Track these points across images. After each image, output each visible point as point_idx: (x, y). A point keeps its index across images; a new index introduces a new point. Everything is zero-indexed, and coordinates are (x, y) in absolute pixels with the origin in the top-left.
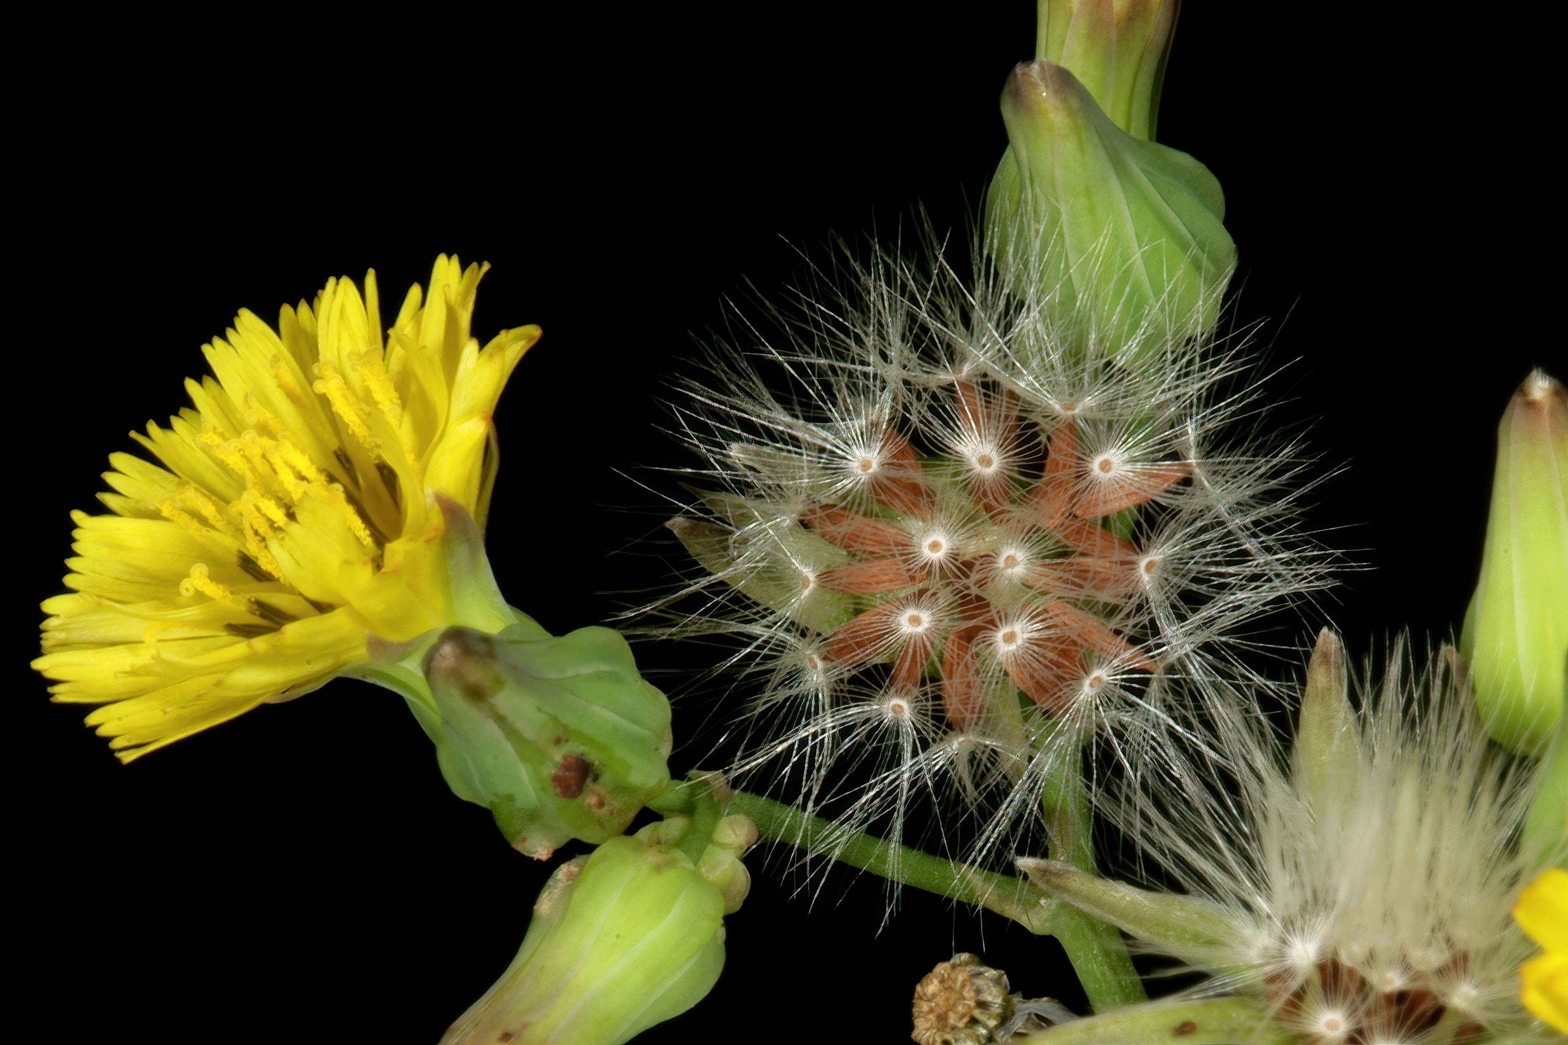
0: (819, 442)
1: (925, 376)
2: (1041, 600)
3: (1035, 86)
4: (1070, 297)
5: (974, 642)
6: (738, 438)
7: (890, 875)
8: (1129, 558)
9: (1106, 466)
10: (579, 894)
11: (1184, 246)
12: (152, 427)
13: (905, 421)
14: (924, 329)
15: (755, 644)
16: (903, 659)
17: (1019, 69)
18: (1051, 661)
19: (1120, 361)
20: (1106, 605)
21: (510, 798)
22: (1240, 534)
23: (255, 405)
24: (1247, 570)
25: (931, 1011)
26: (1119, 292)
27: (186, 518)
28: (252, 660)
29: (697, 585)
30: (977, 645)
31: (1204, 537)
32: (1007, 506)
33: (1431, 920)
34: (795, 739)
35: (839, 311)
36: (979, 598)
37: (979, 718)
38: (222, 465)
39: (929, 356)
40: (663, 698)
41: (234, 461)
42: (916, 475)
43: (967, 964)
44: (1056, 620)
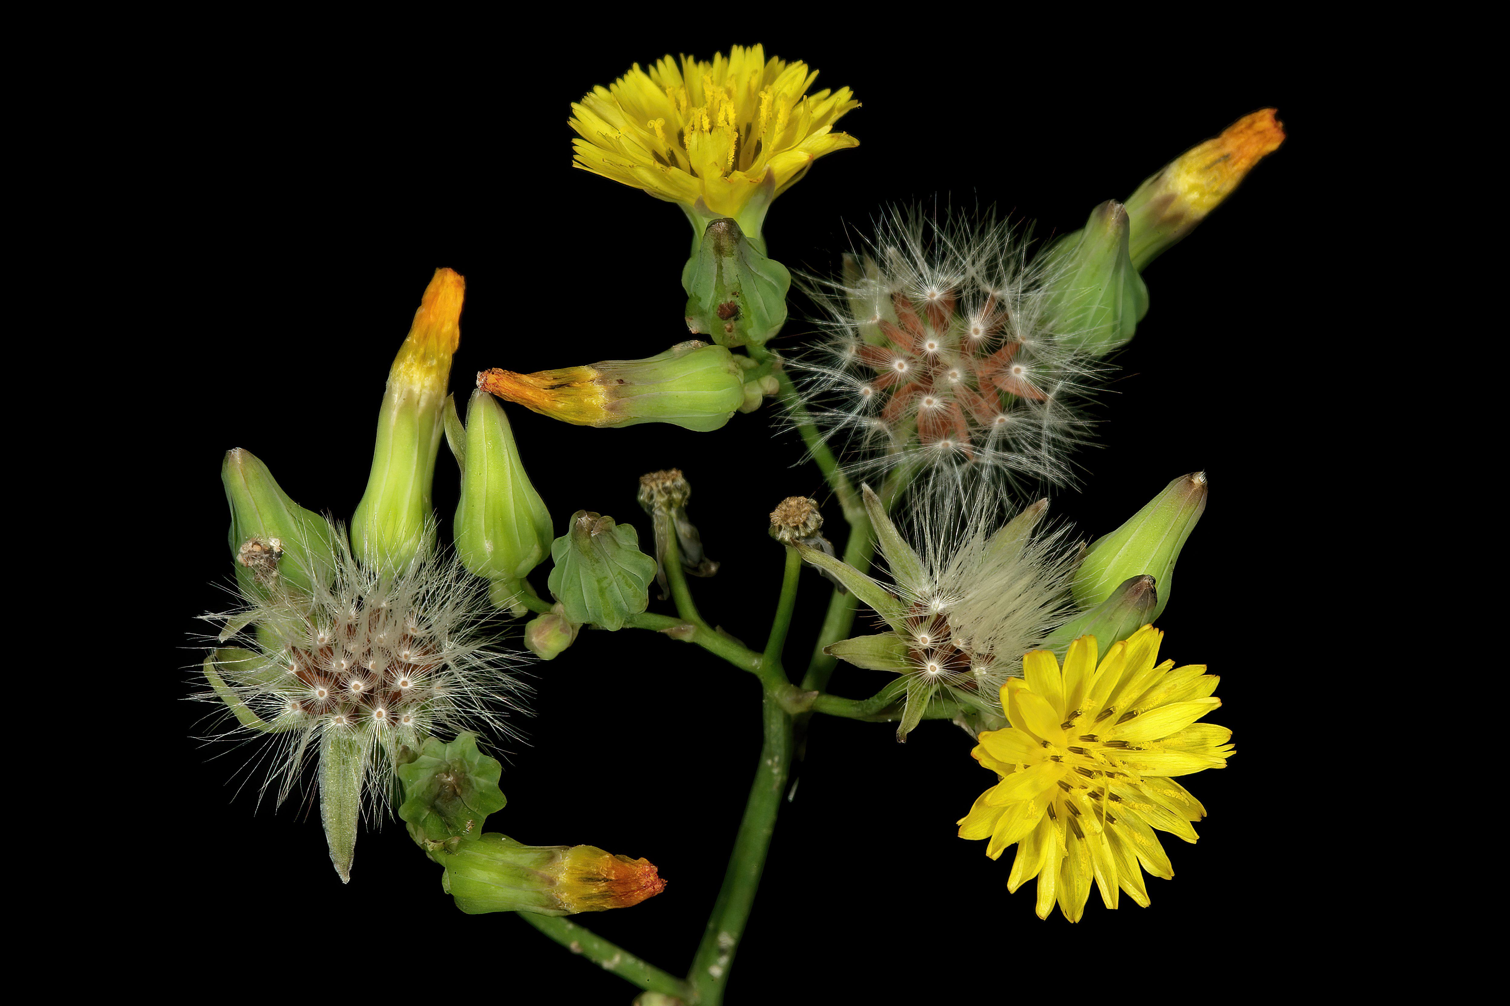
0: (923, 272)
1: (982, 282)
2: (953, 398)
3: (1112, 212)
4: (1057, 300)
5: (915, 392)
6: (895, 245)
7: (812, 449)
8: (996, 410)
9: (1018, 371)
10: (692, 355)
11: (1115, 317)
12: (691, 59)
13: (960, 292)
14: (997, 266)
15: (836, 324)
16: (885, 376)
17: (1112, 202)
18: (936, 422)
19: (1056, 338)
20: (974, 420)
21: (700, 299)
22: (1044, 438)
23: (733, 80)
24: (1035, 453)
25: (785, 511)
26: (1077, 313)
27: (673, 99)
28: (651, 169)
29: (834, 285)
30: (915, 394)
31: (1030, 427)
32: (970, 354)
33: (992, 634)
34: (821, 370)
35: (972, 232)
36: (930, 377)
37: (893, 421)
38: (703, 92)
39: (990, 276)
40: (786, 313)
41: (708, 94)
42: (947, 315)
43: (813, 505)
44: (951, 411)
